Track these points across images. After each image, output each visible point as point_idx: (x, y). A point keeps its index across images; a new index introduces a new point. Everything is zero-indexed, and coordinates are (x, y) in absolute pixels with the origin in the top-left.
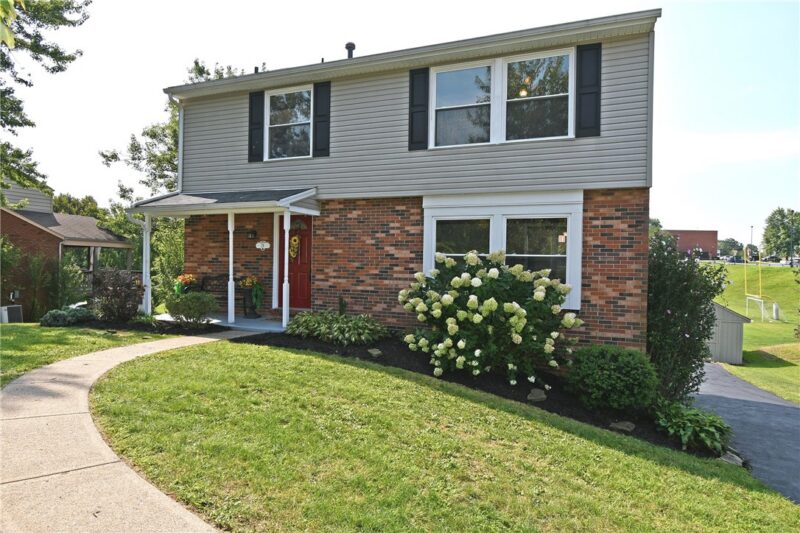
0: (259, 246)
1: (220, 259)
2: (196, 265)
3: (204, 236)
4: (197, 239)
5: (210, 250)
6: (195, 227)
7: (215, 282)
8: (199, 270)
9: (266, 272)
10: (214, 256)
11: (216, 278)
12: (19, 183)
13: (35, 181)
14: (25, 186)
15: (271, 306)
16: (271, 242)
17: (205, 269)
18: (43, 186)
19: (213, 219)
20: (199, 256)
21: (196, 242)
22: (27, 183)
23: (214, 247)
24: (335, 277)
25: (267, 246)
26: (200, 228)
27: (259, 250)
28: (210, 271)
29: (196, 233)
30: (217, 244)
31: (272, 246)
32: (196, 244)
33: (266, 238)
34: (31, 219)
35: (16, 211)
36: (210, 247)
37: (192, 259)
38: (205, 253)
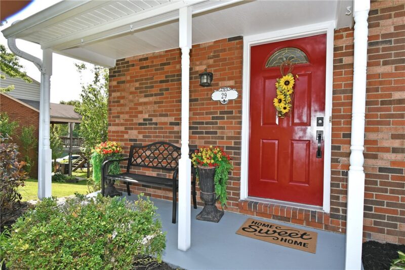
0: (217, 96)
1: (154, 120)
2: (122, 128)
3: (133, 89)
4: (123, 94)
5: (140, 108)
6: (123, 78)
7: (148, 153)
8: (126, 136)
9: (229, 138)
10: (146, 116)
11: (149, 147)
12: (7, 73)
13: (16, 71)
14: (11, 75)
15: (239, 195)
16: (238, 87)
17: (133, 134)
18: (24, 75)
19: (145, 63)
20: (127, 117)
21: (123, 98)
22: (12, 72)
23: (145, 104)
24: (395, 150)
25: (232, 95)
26: (128, 78)
27: (217, 102)
28: (141, 137)
29: (122, 85)
30: (151, 99)
31: (240, 96)
32: (122, 101)
33: (232, 83)
34: (31, 106)
35: (19, 99)
36: (141, 104)
37: (117, 121)
38: (134, 112)
